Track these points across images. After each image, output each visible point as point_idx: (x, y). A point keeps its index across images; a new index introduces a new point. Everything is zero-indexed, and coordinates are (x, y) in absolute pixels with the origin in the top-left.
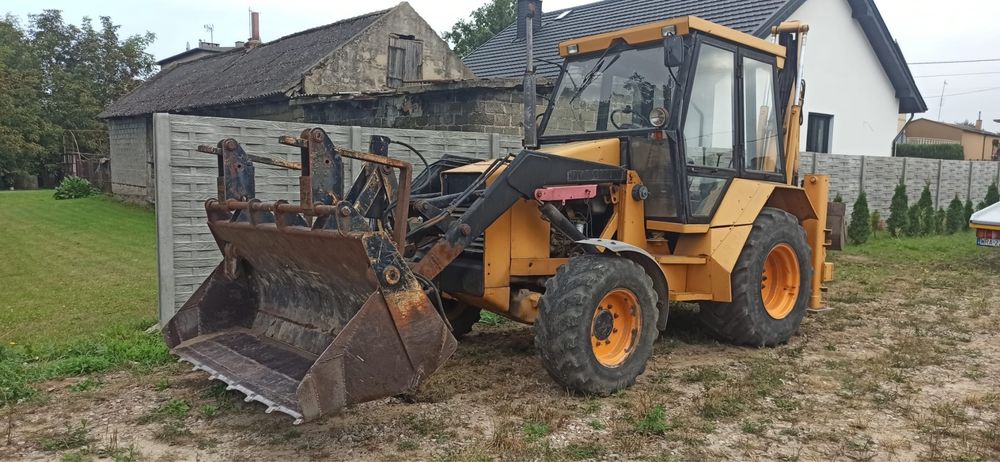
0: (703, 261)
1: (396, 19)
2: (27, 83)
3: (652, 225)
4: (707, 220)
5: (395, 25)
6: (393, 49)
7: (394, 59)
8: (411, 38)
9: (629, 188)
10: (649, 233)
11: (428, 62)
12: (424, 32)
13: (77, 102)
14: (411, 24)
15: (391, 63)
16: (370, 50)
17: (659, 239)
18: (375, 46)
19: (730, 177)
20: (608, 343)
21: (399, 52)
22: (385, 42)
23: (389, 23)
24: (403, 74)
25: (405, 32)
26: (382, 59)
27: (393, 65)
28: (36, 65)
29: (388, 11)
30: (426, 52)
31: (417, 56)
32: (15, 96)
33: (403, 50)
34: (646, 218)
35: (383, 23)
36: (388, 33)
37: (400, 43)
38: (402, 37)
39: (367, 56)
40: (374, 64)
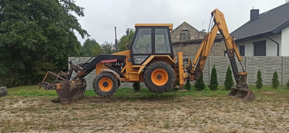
0: (137, 73)
1: (182, 26)
4: (140, 65)
5: (182, 28)
6: (181, 34)
7: (182, 37)
8: (187, 30)
9: (127, 59)
10: (133, 68)
11: (192, 36)
12: (191, 28)
14: (186, 27)
15: (181, 37)
16: (174, 35)
18: (176, 34)
21: (183, 34)
22: (179, 32)
23: (180, 28)
25: (185, 29)
26: (178, 37)
27: (181, 38)
30: (191, 33)
31: (189, 35)
33: (184, 34)
34: (132, 65)
35: (178, 28)
36: (180, 30)
37: (183, 32)
38: (184, 31)
39: (174, 36)
40: (176, 38)
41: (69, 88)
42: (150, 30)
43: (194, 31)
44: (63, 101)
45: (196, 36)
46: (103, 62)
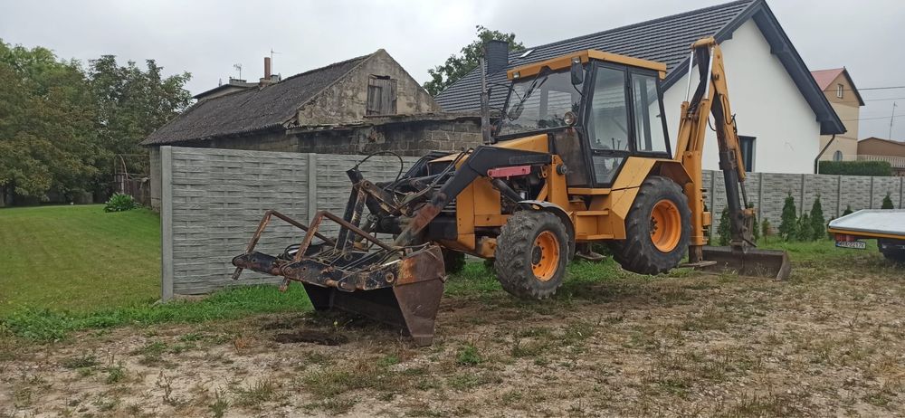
0: (606, 213)
1: (375, 64)
2: (87, 117)
3: (572, 191)
4: (610, 185)
5: (374, 68)
6: (372, 87)
7: (373, 96)
8: (387, 78)
9: (554, 167)
10: (570, 197)
11: (402, 97)
12: (398, 73)
13: (126, 131)
14: (387, 67)
15: (370, 99)
16: (353, 89)
17: (576, 200)
18: (357, 85)
19: (625, 155)
20: (540, 265)
21: (377, 89)
22: (365, 82)
23: (369, 66)
24: (380, 108)
25: (382, 73)
26: (363, 96)
27: (372, 101)
28: (94, 102)
29: (368, 56)
30: (400, 89)
31: (392, 92)
32: (77, 127)
33: (380, 88)
34: (567, 187)
35: (364, 66)
36: (368, 74)
37: (377, 82)
38: (380, 77)
39: (350, 93)
40: (355, 100)
41: (439, 274)
42: (621, 74)
43: (407, 81)
44: (417, 331)
45: (412, 98)
46: (496, 172)
